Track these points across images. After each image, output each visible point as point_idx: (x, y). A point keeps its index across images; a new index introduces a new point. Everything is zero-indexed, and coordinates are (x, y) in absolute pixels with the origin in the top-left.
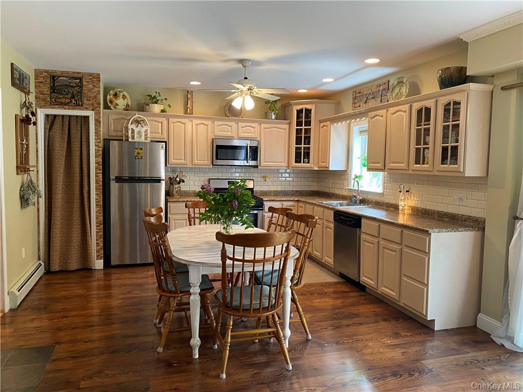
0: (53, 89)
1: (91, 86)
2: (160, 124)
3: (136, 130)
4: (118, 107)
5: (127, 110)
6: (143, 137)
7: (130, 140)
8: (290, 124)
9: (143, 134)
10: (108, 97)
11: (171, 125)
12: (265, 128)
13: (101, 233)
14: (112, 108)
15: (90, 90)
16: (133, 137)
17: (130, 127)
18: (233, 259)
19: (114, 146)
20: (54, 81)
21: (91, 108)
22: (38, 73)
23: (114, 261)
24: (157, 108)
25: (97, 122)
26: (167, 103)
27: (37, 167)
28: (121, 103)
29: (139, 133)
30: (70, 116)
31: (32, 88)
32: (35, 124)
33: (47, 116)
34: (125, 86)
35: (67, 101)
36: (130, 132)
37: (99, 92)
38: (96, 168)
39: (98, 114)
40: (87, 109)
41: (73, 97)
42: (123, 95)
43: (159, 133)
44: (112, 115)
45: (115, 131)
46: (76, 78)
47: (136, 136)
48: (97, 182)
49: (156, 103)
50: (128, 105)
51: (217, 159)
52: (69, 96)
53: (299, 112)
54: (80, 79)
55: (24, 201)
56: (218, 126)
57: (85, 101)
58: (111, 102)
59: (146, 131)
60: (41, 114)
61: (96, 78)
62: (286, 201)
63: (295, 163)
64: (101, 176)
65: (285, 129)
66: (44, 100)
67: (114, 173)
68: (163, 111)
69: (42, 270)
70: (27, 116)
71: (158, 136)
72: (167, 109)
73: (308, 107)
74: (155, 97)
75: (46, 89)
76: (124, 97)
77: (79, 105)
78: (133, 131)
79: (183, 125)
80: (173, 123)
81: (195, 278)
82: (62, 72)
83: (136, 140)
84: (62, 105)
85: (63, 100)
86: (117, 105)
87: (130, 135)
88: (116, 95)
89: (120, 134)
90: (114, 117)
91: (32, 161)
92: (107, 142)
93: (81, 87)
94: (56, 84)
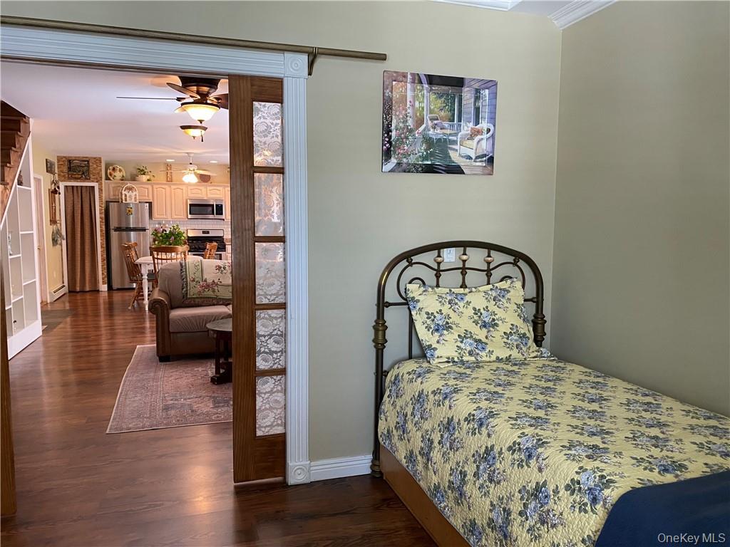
0: (70, 169)
1: (95, 166)
2: (147, 190)
3: (128, 195)
4: (116, 178)
5: (122, 180)
6: (133, 200)
7: (124, 202)
9: (133, 197)
10: (109, 171)
11: (155, 190)
13: (106, 266)
14: (111, 179)
15: (95, 169)
16: (126, 200)
17: (123, 192)
18: (158, 259)
19: (113, 207)
20: (70, 163)
21: (96, 180)
22: (59, 159)
23: (115, 286)
24: (144, 178)
25: (100, 190)
26: (152, 174)
27: (60, 220)
28: (118, 175)
29: (130, 196)
30: (82, 187)
31: (56, 171)
32: (59, 193)
33: (66, 187)
34: (121, 163)
35: (80, 176)
36: (123, 196)
37: (101, 170)
38: (101, 222)
39: (101, 184)
40: (93, 181)
41: (83, 173)
42: (120, 169)
44: (112, 184)
45: (114, 195)
46: (85, 161)
47: (128, 199)
48: (101, 231)
49: (144, 174)
50: (123, 176)
51: (190, 214)
52: (81, 173)
54: (88, 161)
55: (55, 241)
56: (191, 190)
57: (92, 176)
58: (111, 175)
59: (136, 195)
60: (62, 185)
61: (99, 160)
64: (104, 227)
66: (64, 176)
67: (113, 224)
68: (148, 180)
69: (65, 290)
70: (55, 189)
71: (145, 199)
72: (152, 178)
74: (143, 170)
75: (65, 169)
76: (120, 171)
77: (87, 179)
78: (126, 195)
79: (164, 190)
80: (156, 188)
81: (145, 271)
82: (76, 157)
83: (128, 201)
84: (76, 179)
85: (77, 176)
86: (115, 176)
87: (124, 198)
88: (114, 170)
89: (117, 197)
90: (113, 185)
91: (58, 218)
92: (107, 203)
93: (88, 167)
94: (72, 165)
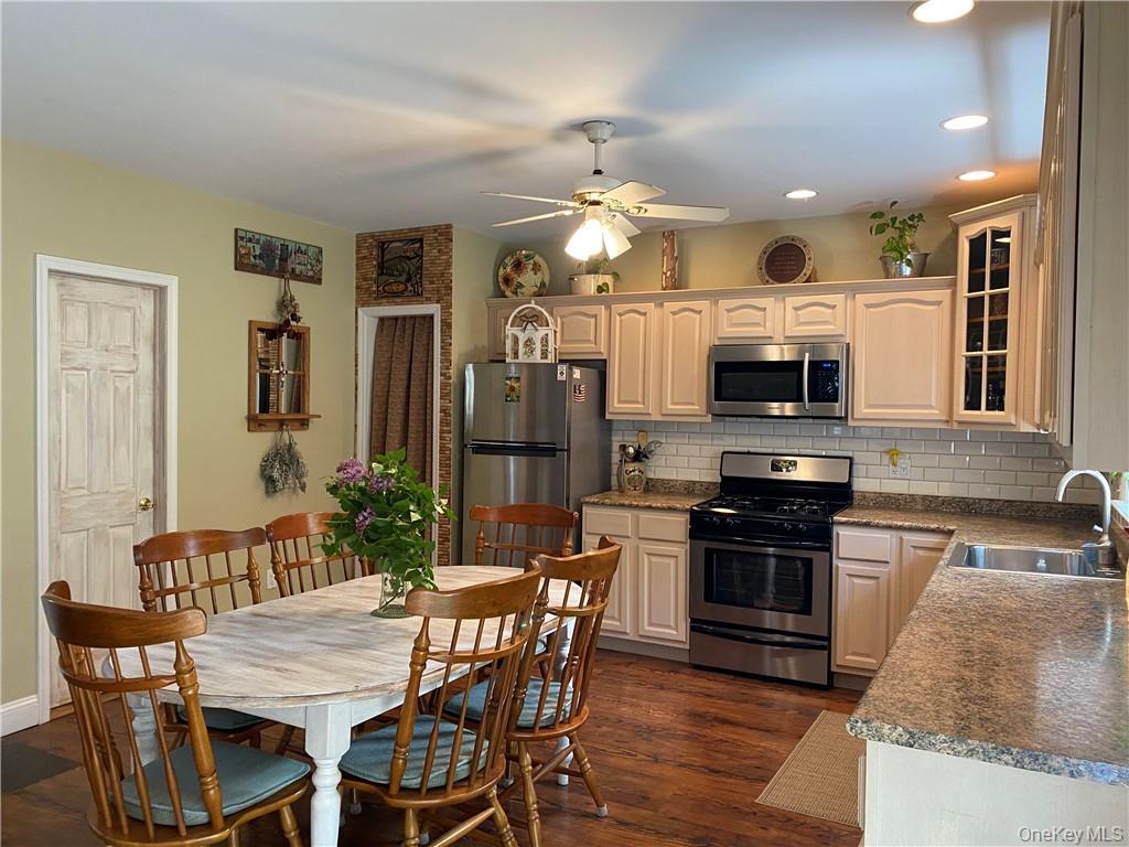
0: (382, 268)
1: (436, 253)
2: (593, 320)
3: (522, 338)
4: (523, 290)
5: (540, 295)
6: (538, 353)
7: (511, 360)
8: (953, 284)
9: (538, 346)
10: (501, 272)
11: (618, 318)
12: (867, 306)
14: (508, 293)
15: (434, 261)
16: (516, 355)
17: (510, 330)
20: (383, 250)
21: (436, 297)
22: (360, 242)
25: (445, 324)
28: (530, 281)
29: (529, 342)
30: (404, 318)
34: (539, 244)
35: (402, 287)
36: (509, 342)
37: (448, 264)
39: (446, 308)
40: (429, 300)
41: (409, 278)
42: (535, 264)
43: (589, 341)
46: (413, 241)
47: (522, 349)
48: (442, 450)
50: (543, 285)
51: (717, 397)
52: (403, 278)
53: (977, 244)
54: (421, 240)
56: (728, 311)
57: (427, 286)
58: (507, 281)
59: (545, 340)
61: (445, 233)
62: (910, 529)
63: (966, 409)
65: (939, 303)
68: (600, 289)
70: (286, 321)
71: (584, 349)
73: (1000, 223)
75: (372, 270)
76: (536, 268)
77: (417, 295)
78: (515, 340)
79: (642, 318)
80: (620, 315)
82: (394, 232)
83: (523, 359)
84: (393, 296)
85: (394, 288)
86: (520, 285)
87: (508, 350)
88: (518, 266)
90: (507, 311)
93: (421, 256)
94: (386, 258)
